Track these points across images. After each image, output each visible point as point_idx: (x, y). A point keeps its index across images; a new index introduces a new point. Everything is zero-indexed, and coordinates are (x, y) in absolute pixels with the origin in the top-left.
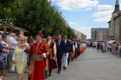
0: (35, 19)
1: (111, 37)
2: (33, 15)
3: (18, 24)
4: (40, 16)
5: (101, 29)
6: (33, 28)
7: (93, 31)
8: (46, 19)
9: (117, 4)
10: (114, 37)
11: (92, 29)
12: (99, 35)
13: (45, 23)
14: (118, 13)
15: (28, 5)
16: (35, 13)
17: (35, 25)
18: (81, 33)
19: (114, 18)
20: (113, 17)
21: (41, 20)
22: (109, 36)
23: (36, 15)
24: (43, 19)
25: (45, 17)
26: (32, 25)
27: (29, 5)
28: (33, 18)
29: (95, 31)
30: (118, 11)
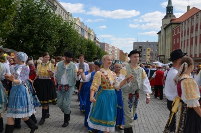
0: (33, 35)
1: (160, 56)
2: (29, 29)
3: (11, 40)
4: (39, 31)
5: (148, 44)
6: (30, 46)
7: (136, 46)
8: (47, 34)
9: (170, 6)
10: (164, 56)
11: (135, 43)
12: (146, 53)
13: (46, 40)
14: (171, 19)
15: (23, 17)
16: (32, 27)
17: (33, 42)
18: (118, 49)
19: (165, 27)
20: (163, 26)
21: (40, 37)
22: (159, 55)
23: (34, 30)
24: (43, 34)
25: (45, 32)
26: (28, 43)
27: (25, 17)
28: (29, 34)
29: (140, 47)
30: (170, 16)
